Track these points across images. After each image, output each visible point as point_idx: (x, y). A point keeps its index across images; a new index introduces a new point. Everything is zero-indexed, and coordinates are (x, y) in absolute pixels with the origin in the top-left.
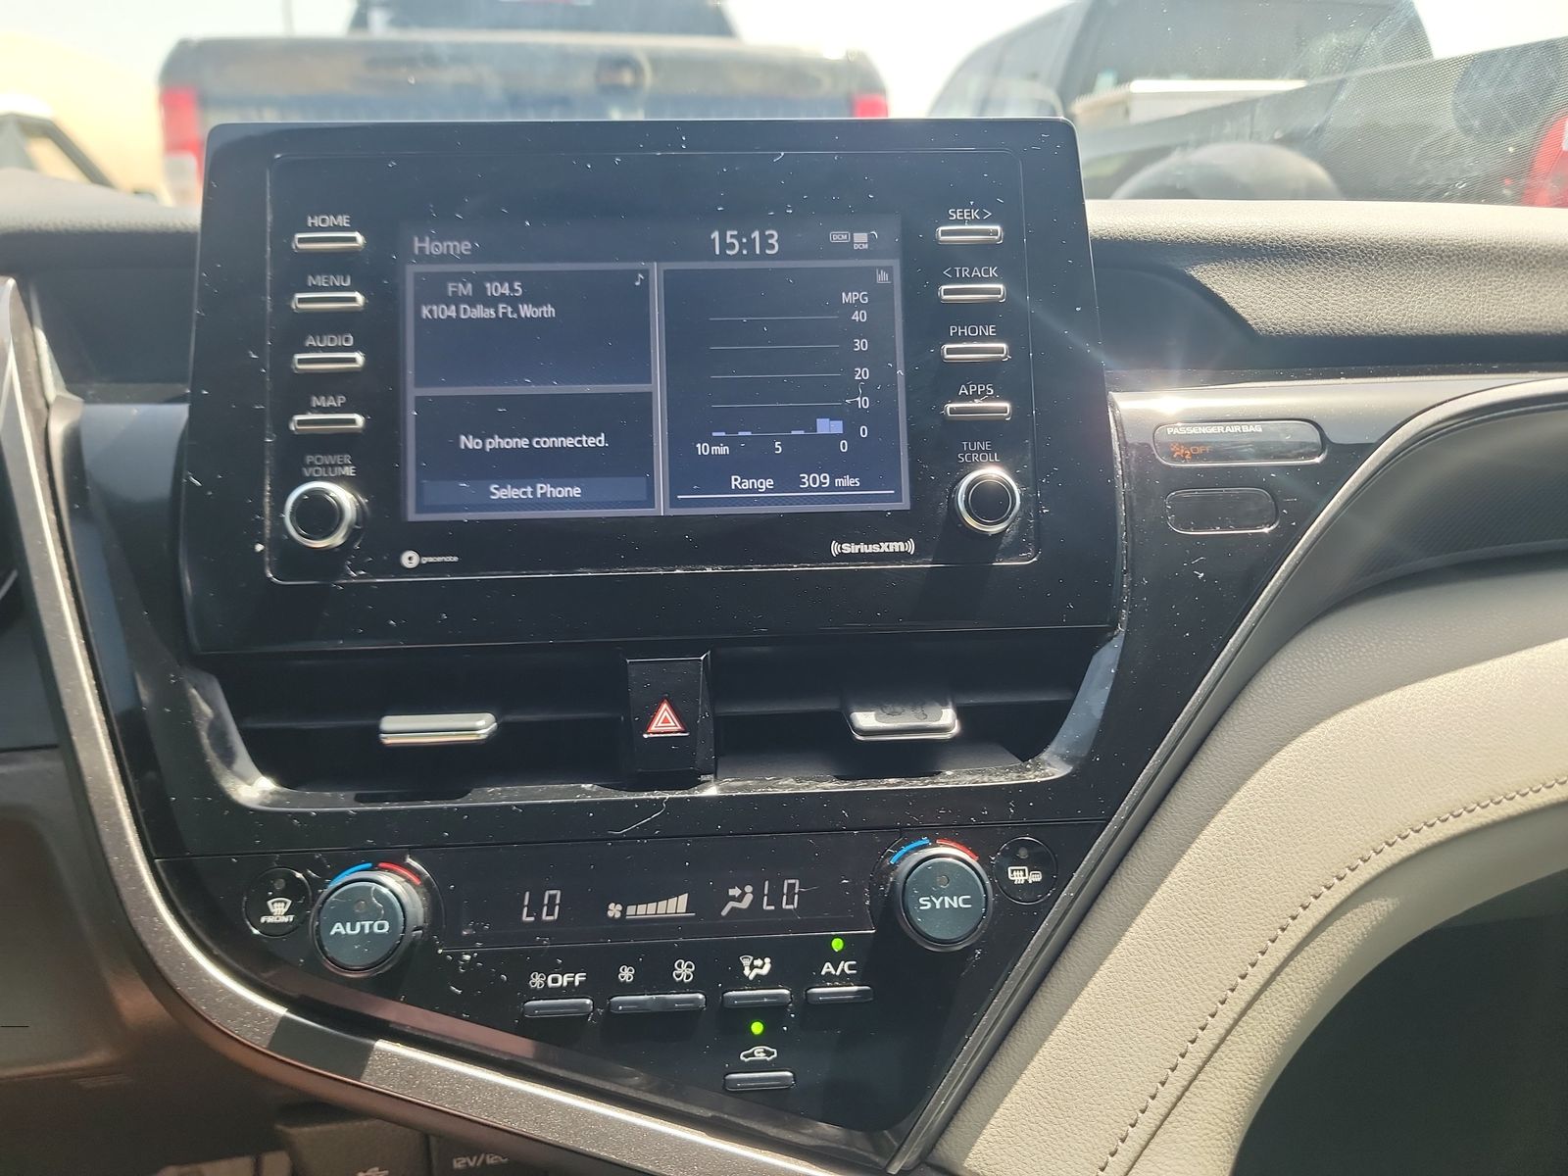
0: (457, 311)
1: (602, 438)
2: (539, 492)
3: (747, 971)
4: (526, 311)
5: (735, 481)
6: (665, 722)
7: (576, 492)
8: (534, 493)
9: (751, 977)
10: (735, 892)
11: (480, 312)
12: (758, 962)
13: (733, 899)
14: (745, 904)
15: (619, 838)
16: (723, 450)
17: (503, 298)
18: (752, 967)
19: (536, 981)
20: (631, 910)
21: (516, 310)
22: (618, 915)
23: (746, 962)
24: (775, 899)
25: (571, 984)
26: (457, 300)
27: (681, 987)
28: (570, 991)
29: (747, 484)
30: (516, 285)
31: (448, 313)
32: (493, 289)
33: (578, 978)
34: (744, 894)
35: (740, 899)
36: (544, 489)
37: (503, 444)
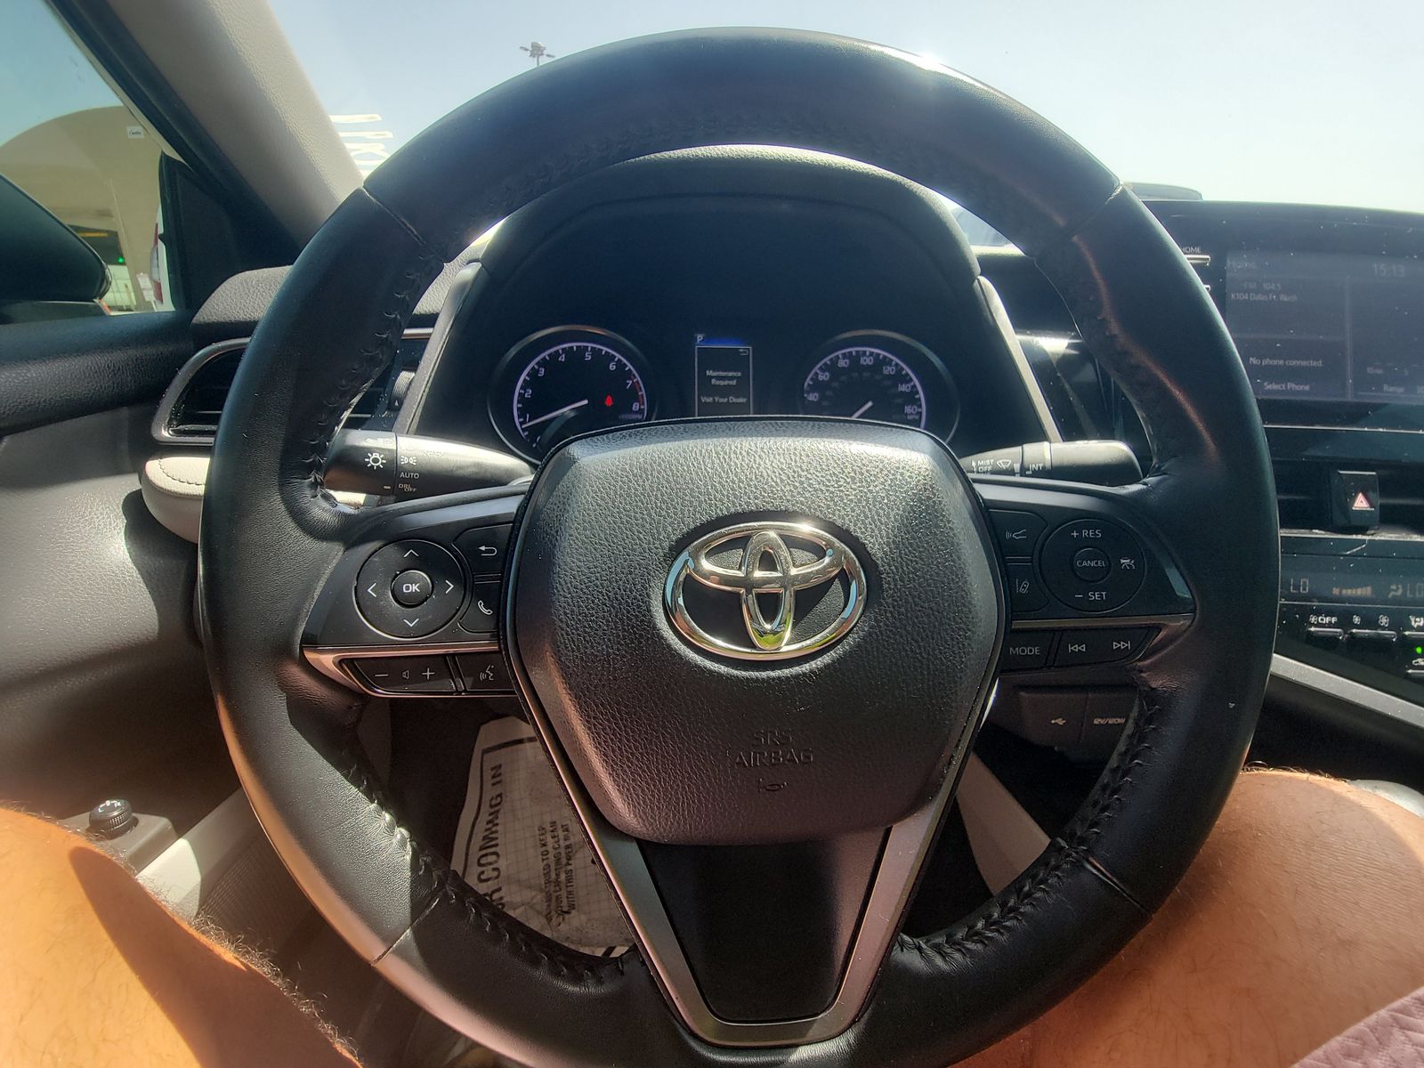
0: (1249, 296)
1: (1321, 362)
2: (1289, 387)
3: (1413, 623)
4: (1284, 298)
5: (1386, 387)
6: (1360, 503)
7: (1307, 388)
8: (1286, 387)
9: (1415, 626)
10: (1394, 587)
11: (1260, 297)
12: (1418, 619)
13: (1393, 590)
14: (1400, 592)
15: (1346, 555)
16: (1380, 372)
17: (1270, 291)
18: (1416, 622)
19: (1313, 619)
20: (1344, 592)
21: (1278, 297)
22: (1338, 593)
23: (1412, 619)
24: (1412, 591)
25: (1330, 622)
26: (1248, 291)
27: (1384, 628)
28: (1330, 625)
29: (1391, 389)
30: (1279, 285)
31: (1244, 297)
32: (1266, 286)
33: (1334, 620)
34: (1398, 588)
35: (1397, 590)
36: (1291, 385)
37: (1271, 363)
